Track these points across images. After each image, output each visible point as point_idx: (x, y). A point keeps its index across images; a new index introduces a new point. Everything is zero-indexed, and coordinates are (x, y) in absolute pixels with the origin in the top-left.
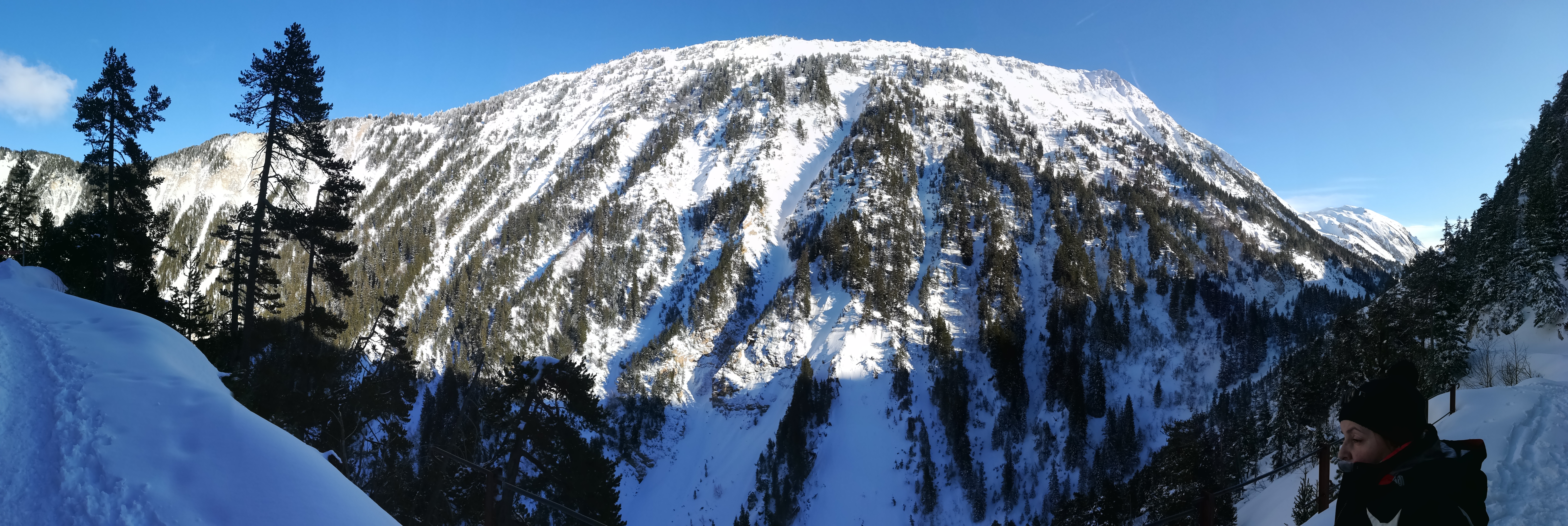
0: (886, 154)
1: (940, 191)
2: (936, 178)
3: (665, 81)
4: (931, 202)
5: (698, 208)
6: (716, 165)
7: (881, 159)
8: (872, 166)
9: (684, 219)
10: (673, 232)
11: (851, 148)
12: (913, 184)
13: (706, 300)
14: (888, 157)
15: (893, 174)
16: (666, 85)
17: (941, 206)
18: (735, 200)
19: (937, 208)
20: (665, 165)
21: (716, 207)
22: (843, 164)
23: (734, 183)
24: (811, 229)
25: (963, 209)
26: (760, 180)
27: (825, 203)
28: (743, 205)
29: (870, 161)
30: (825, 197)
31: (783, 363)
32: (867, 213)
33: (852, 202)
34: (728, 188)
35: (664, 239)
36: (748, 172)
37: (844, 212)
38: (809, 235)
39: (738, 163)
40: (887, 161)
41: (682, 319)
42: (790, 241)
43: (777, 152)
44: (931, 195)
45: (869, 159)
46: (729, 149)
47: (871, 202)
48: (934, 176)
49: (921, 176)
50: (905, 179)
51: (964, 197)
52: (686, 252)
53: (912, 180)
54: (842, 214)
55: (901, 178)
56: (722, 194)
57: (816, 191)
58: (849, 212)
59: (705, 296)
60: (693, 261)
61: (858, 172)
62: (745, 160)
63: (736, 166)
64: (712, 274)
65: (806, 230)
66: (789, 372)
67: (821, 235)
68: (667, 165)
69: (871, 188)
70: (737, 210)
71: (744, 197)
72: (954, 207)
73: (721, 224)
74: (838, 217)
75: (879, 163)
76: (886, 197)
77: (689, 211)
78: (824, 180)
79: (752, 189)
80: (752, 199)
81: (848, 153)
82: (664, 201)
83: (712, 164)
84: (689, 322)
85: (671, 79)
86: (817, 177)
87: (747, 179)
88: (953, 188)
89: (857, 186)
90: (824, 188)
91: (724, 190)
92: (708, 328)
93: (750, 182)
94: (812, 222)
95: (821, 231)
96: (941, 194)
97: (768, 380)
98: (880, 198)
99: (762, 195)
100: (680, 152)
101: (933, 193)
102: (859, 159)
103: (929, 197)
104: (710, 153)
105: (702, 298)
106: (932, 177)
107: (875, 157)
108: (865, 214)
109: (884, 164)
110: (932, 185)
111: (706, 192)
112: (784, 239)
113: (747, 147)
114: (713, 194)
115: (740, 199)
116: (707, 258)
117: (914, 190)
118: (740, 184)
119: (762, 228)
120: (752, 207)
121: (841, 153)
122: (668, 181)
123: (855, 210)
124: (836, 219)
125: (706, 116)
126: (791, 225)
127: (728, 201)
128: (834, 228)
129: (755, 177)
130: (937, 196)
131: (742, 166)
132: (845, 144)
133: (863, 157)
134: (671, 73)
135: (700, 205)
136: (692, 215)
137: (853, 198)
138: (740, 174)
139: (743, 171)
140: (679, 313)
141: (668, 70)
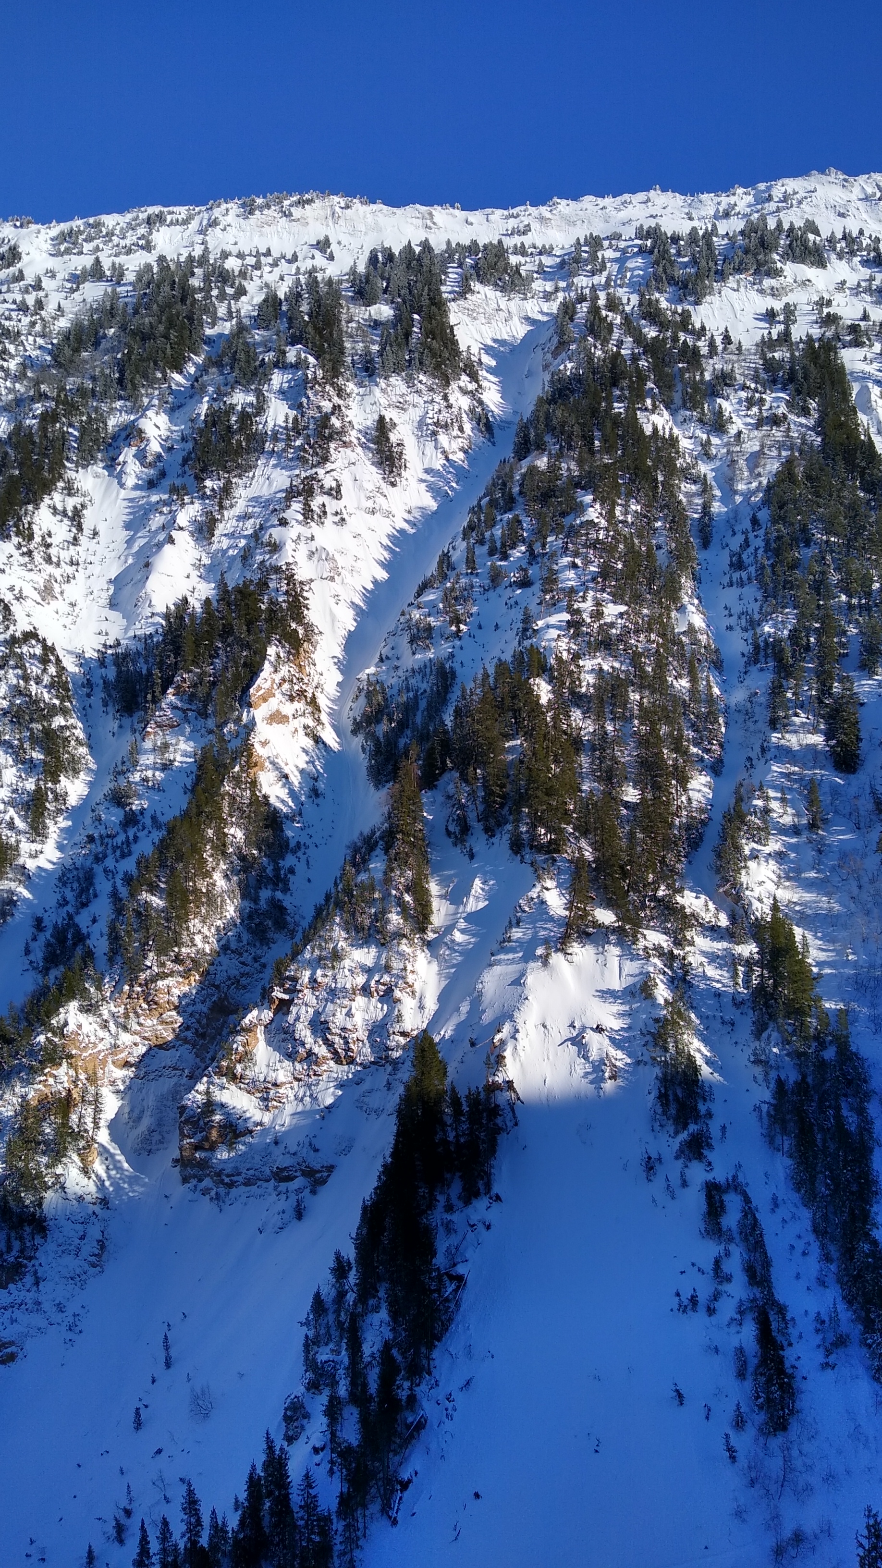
0: (607, 501)
1: (760, 577)
2: (746, 544)
3: (23, 308)
4: (737, 609)
5: (126, 656)
6: (171, 540)
7: (594, 513)
8: (573, 532)
9: (89, 684)
10: (58, 721)
11: (516, 490)
12: (682, 566)
13: (157, 901)
14: (614, 504)
15: (630, 547)
16: (26, 320)
17: (765, 617)
18: (227, 632)
19: (754, 624)
20: (31, 537)
21: (177, 651)
22: (498, 532)
23: (222, 586)
24: (423, 704)
25: (826, 619)
26: (290, 578)
27: (457, 634)
28: (248, 646)
29: (567, 521)
30: (457, 621)
31: (365, 1053)
32: (565, 656)
33: (527, 629)
34: (207, 602)
35: (34, 740)
36: (259, 558)
37: (508, 657)
38: (419, 719)
39: (231, 536)
40: (610, 516)
41: (89, 955)
42: (371, 736)
43: (332, 505)
44: (735, 591)
45: (563, 514)
46: (204, 497)
47: (574, 626)
48: (740, 539)
49: (706, 543)
50: (661, 557)
51: (827, 587)
52: (97, 773)
53: (681, 556)
54: (501, 664)
55: (650, 554)
56: (192, 616)
57: (433, 605)
58: (519, 658)
59: (153, 889)
60: (118, 799)
61: (538, 549)
62: (249, 527)
63: (225, 543)
64: (171, 830)
65: (409, 708)
66: (383, 1076)
67: (449, 720)
68: (37, 539)
69: (572, 591)
70: (232, 659)
71: (250, 624)
72: (800, 617)
73: (192, 697)
74: (491, 671)
75: (591, 523)
76: (612, 611)
77: (102, 661)
78: (452, 575)
79: (272, 602)
80: (272, 630)
81: (509, 503)
82: (31, 635)
83: (162, 537)
84: (111, 961)
85: (40, 305)
86: (432, 568)
87: (256, 577)
88: (795, 565)
89: (537, 587)
90: (452, 598)
91: (196, 604)
92: (163, 976)
93: (263, 584)
94: (424, 686)
95: (451, 710)
96: (763, 585)
97: (329, 1101)
98: (598, 615)
99: (299, 618)
100: (71, 503)
101: (741, 584)
102: (540, 517)
103: (730, 596)
104: (154, 508)
105: (145, 896)
106: (736, 543)
107: (581, 509)
108: (559, 659)
109: (603, 523)
110: (738, 565)
111: (147, 612)
112: (354, 732)
113: (251, 492)
114: (167, 616)
115: (240, 629)
116: (158, 788)
117: (687, 583)
118: (239, 591)
119: (299, 705)
120: (271, 651)
121: (493, 503)
122: (40, 580)
123: (534, 651)
124: (486, 676)
125: (140, 410)
126: (369, 695)
127: (209, 635)
128: (483, 700)
129: (277, 570)
130: (752, 591)
131: (243, 543)
132: (502, 482)
133: (549, 512)
134: (38, 286)
135: (133, 646)
136: (111, 673)
137: (527, 620)
138: (238, 564)
139: (246, 556)
140: (81, 938)
141: (29, 280)
